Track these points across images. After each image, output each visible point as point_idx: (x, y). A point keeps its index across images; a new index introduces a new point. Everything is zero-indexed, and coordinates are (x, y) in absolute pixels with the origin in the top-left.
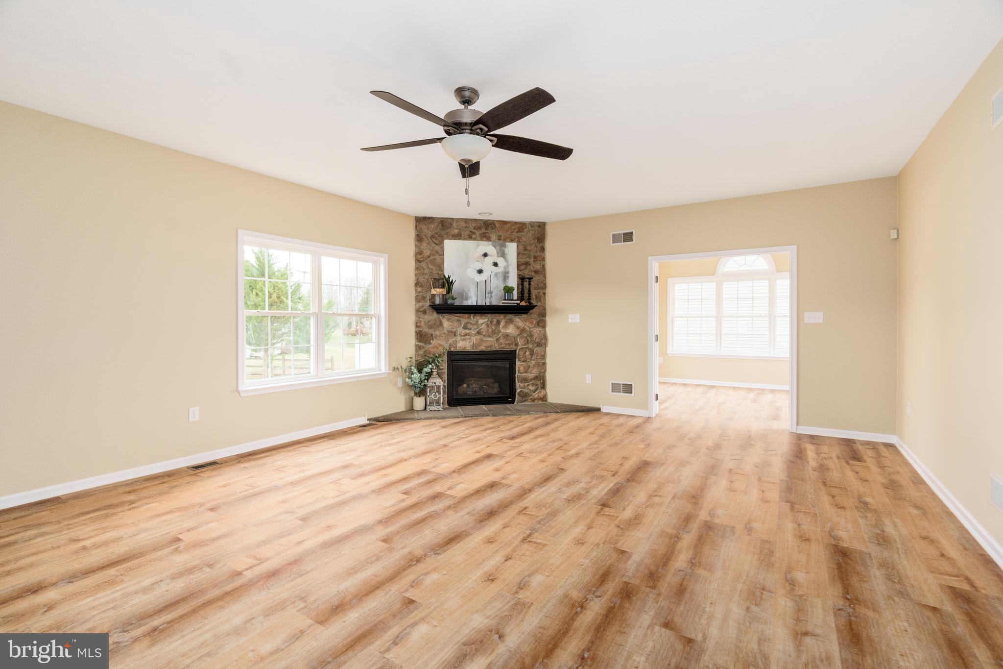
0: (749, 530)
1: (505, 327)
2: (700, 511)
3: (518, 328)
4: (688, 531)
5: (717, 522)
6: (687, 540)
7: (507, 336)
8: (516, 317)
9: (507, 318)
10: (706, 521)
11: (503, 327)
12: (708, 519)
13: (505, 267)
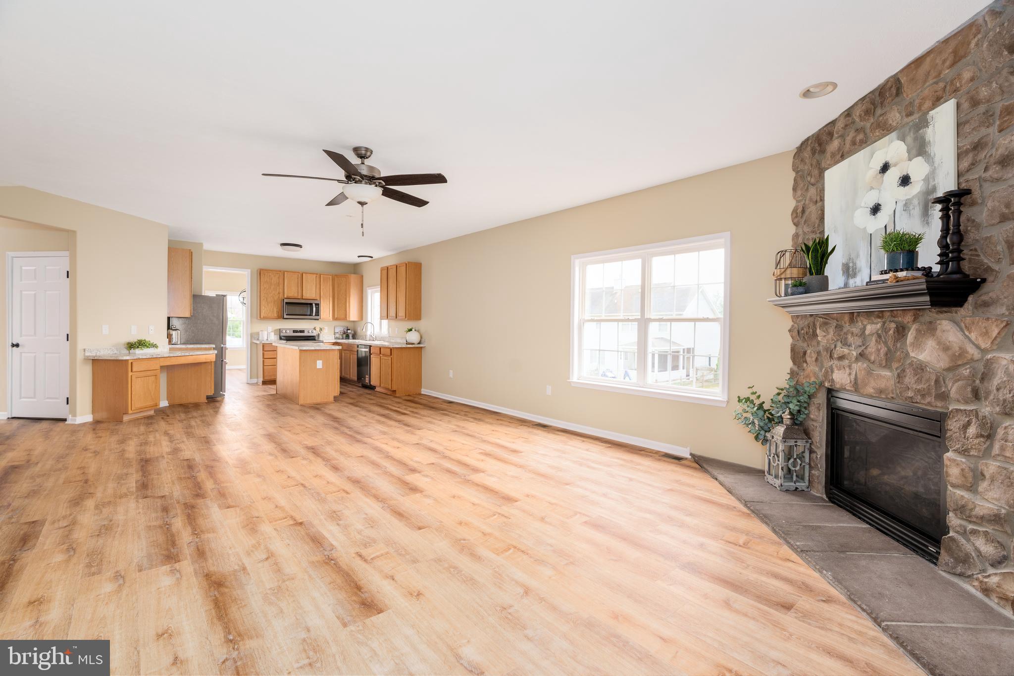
0: (118, 576)
1: (917, 344)
2: (195, 570)
3: (946, 348)
4: (191, 543)
5: (165, 567)
6: (185, 537)
7: (920, 369)
8: (942, 316)
9: (922, 319)
10: (179, 561)
11: (912, 344)
12: (177, 566)
13: (927, 179)
